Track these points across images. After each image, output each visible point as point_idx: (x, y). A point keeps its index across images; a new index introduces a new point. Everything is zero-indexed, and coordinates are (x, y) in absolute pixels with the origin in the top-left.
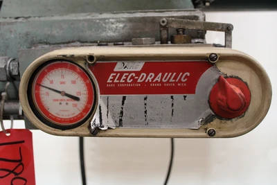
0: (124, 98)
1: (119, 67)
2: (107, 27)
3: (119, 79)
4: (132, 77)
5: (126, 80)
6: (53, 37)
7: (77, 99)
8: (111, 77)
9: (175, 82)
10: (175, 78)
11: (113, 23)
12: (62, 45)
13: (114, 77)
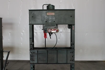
0: (52, 31)
1: (52, 29)
6: (48, 28)
7: (50, 31)
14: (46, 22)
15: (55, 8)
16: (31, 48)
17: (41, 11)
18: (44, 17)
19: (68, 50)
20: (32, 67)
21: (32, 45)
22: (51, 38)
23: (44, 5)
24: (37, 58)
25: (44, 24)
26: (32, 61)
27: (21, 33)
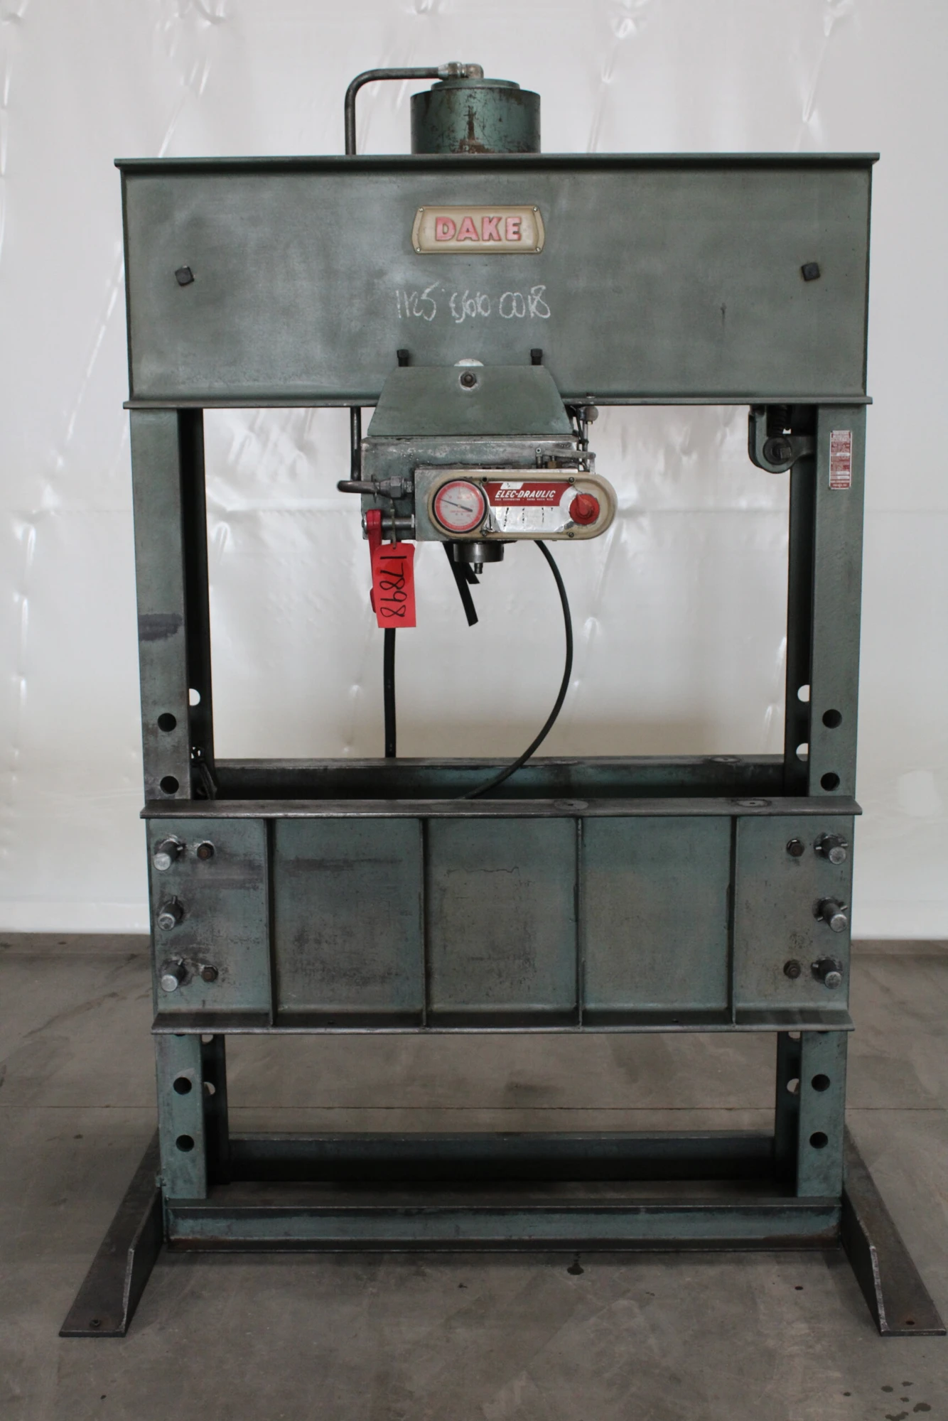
0: (508, 509)
1: (505, 486)
2: (488, 450)
3: (505, 494)
4: (514, 494)
5: (509, 496)
6: (436, 458)
7: (471, 511)
8: (498, 493)
9: (545, 498)
10: (545, 495)
11: (493, 448)
12: (445, 467)
13: (501, 493)
14: (404, 359)
15: (552, 142)
16: (170, 784)
17: (321, 185)
18: (370, 288)
19: (746, 806)
20: (192, 1072)
21: (181, 731)
22: (472, 618)
23: (374, 76)
24: (259, 931)
25: (372, 399)
26: (182, 976)
27: (19, 531)
